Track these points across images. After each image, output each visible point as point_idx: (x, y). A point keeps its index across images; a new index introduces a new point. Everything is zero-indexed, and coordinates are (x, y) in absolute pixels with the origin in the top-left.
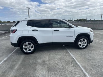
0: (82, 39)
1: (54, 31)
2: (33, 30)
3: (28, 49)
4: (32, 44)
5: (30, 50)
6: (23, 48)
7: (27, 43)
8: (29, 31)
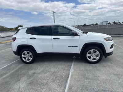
0: (92, 51)
1: (54, 39)
2: (31, 38)
3: (27, 58)
4: (30, 53)
5: (28, 59)
6: (22, 57)
7: (25, 52)
8: (27, 40)
